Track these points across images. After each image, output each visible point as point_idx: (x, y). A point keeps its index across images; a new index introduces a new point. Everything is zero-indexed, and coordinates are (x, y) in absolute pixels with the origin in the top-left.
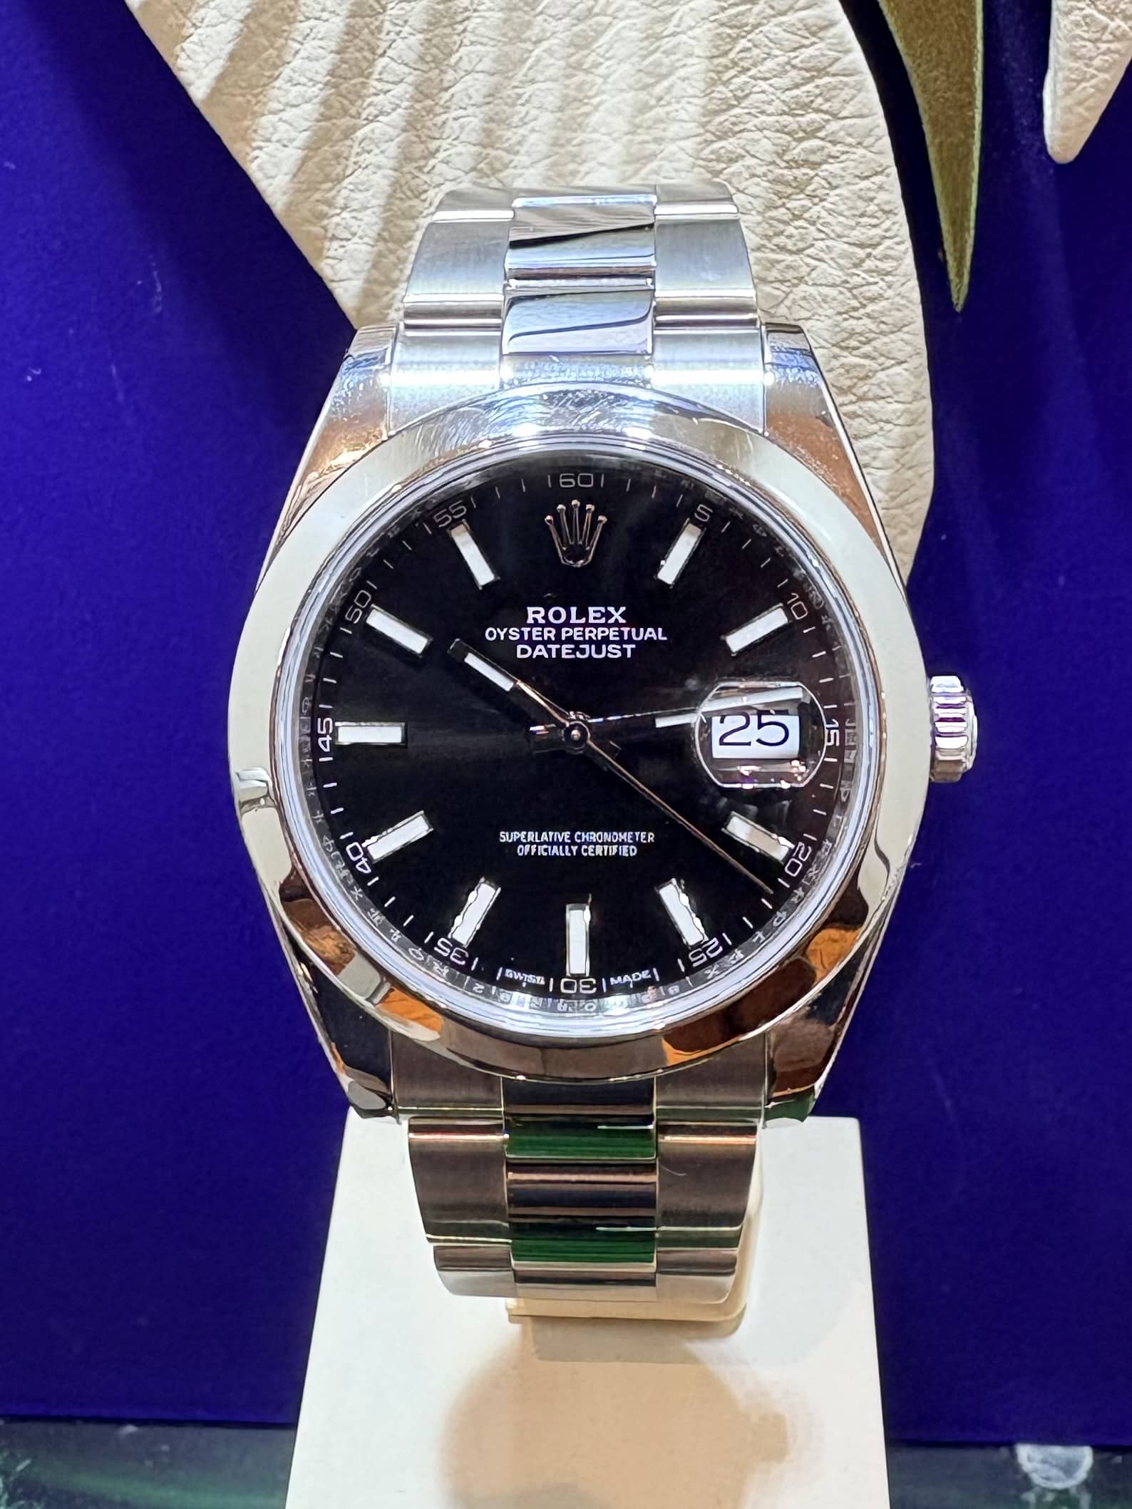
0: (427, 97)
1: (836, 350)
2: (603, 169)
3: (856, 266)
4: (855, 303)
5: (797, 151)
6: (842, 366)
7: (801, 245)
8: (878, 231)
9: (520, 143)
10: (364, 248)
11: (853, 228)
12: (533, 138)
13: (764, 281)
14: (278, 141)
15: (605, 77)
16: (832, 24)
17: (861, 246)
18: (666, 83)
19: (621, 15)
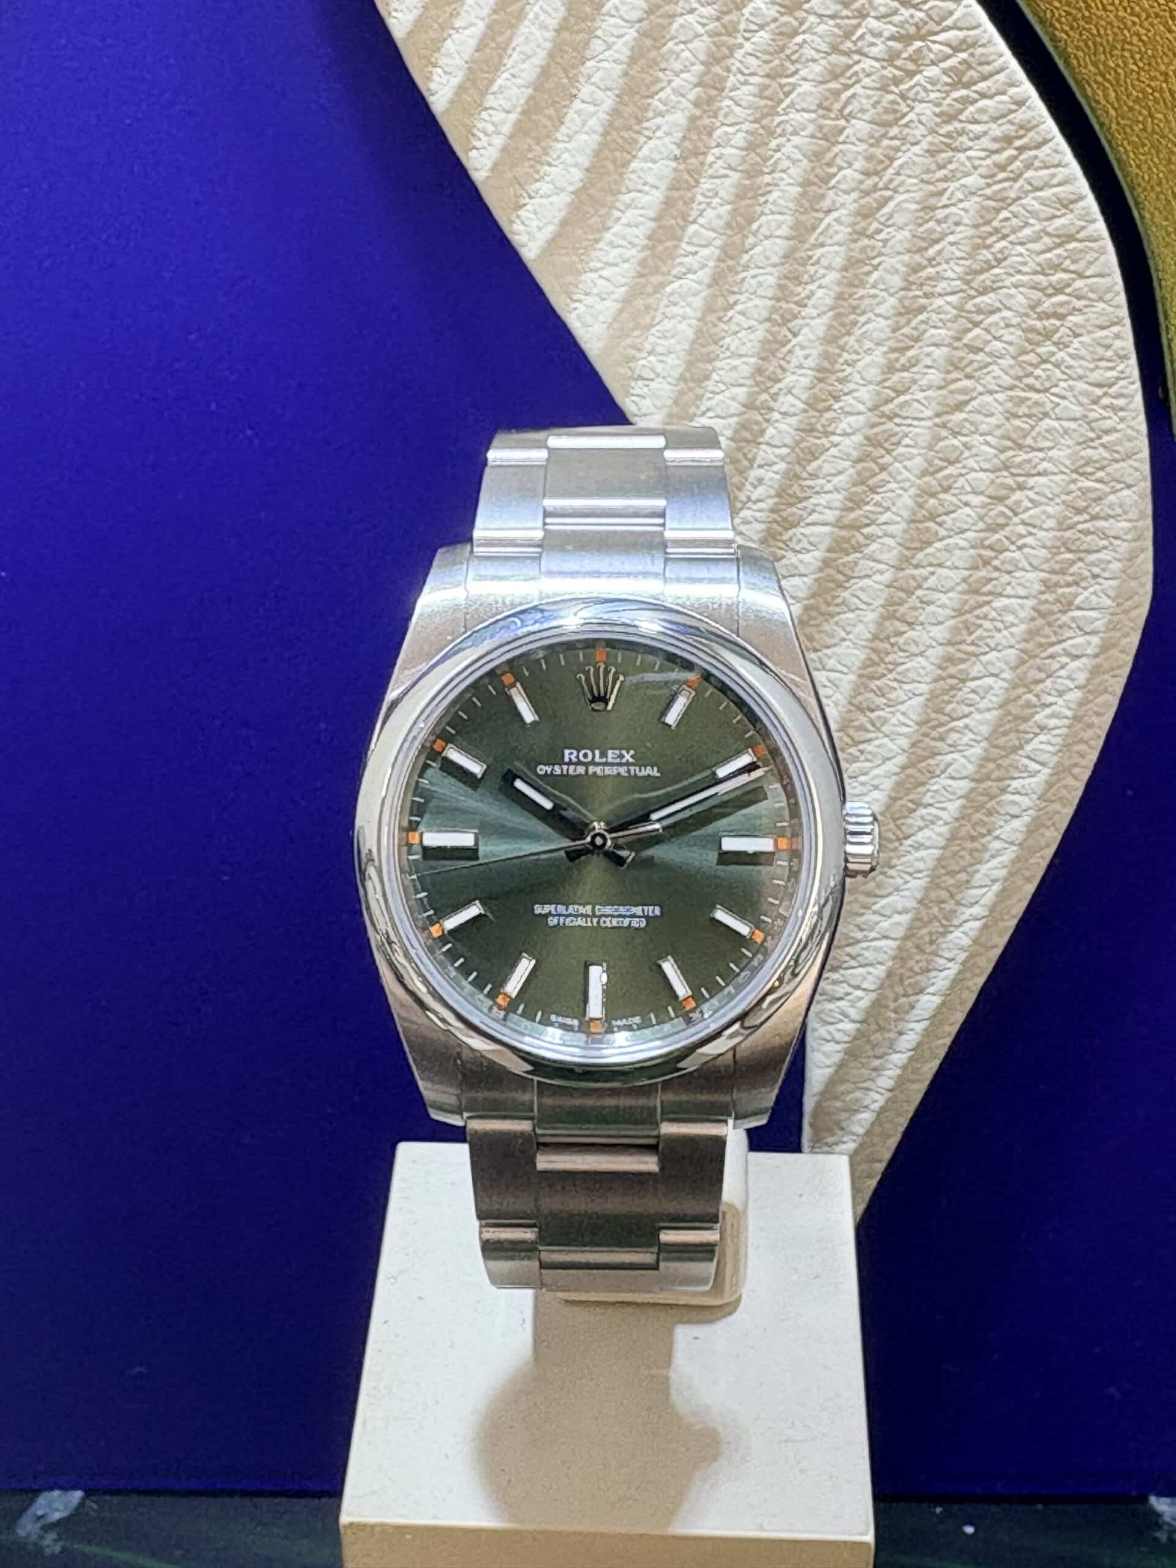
0: (732, 258)
1: (1075, 476)
2: (880, 319)
3: (1095, 402)
4: (1092, 435)
5: (1047, 304)
6: (1080, 489)
7: (1047, 385)
8: (1114, 374)
9: (808, 297)
10: (667, 387)
11: (1092, 370)
12: (820, 293)
13: (1015, 416)
14: (598, 295)
15: (885, 242)
16: (1081, 198)
17: (1099, 385)
18: (937, 247)
19: (901, 189)
